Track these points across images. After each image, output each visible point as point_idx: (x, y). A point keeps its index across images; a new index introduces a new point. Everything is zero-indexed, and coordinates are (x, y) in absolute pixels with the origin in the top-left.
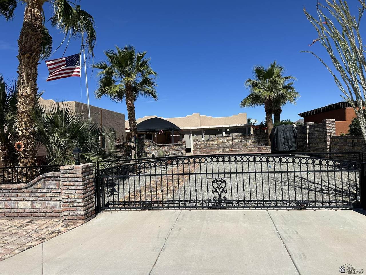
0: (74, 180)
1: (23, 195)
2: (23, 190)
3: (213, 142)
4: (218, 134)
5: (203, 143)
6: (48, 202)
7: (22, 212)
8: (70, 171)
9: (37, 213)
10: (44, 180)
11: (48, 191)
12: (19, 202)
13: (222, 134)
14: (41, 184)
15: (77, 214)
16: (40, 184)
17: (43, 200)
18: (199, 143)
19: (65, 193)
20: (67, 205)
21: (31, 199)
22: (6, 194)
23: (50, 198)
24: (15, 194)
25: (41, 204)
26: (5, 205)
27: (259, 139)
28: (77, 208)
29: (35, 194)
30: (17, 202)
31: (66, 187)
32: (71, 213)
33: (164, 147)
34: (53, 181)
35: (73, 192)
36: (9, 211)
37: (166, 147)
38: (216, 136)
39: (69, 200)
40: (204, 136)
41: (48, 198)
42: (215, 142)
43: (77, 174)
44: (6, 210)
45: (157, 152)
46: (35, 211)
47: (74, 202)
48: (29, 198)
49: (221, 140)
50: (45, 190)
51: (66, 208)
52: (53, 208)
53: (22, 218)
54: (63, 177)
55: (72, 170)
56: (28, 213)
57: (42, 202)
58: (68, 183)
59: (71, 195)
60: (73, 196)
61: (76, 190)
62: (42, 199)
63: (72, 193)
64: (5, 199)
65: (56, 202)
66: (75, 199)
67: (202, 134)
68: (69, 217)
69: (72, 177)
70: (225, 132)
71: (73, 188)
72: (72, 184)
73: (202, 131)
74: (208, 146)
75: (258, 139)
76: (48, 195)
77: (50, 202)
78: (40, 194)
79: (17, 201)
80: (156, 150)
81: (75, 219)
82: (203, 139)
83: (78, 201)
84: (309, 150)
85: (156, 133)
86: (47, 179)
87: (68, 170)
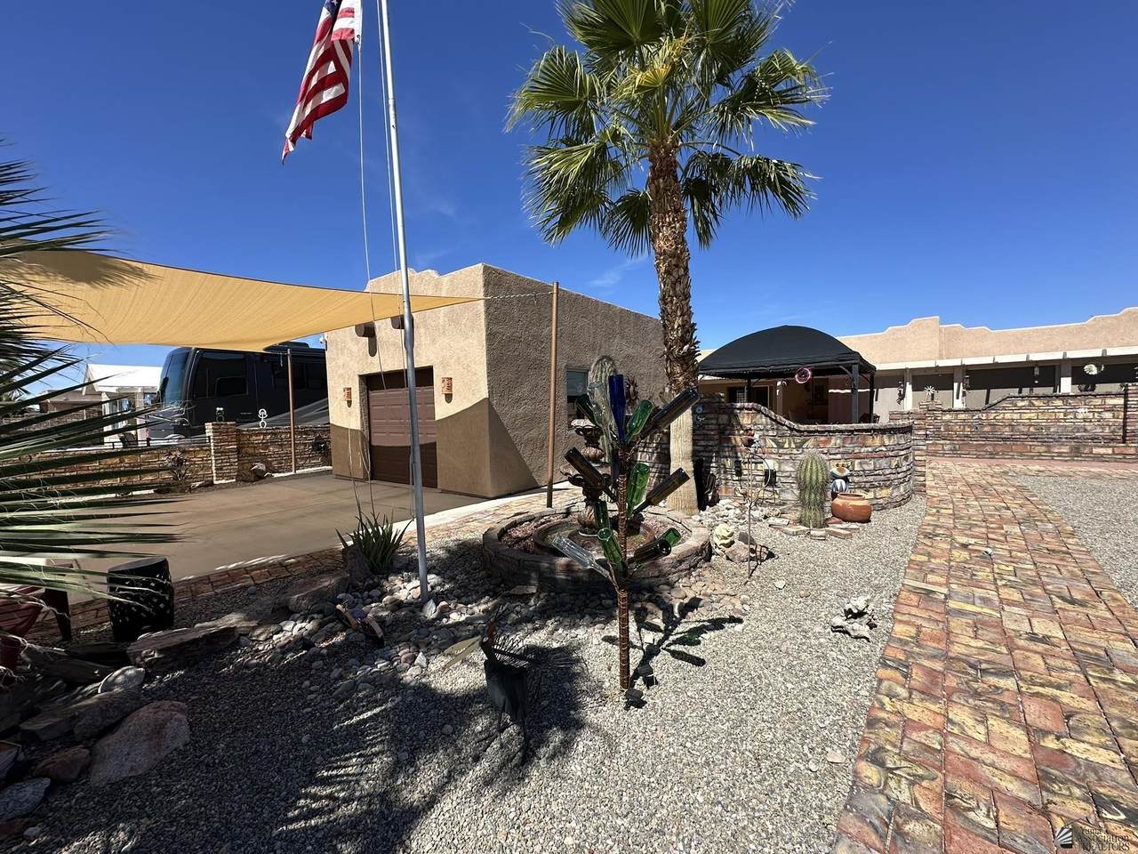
3: (1016, 416)
4: (1032, 386)
5: (962, 416)
13: (1055, 384)
18: (948, 417)
33: (823, 439)
37: (836, 441)
38: (1020, 392)
40: (964, 394)
42: (1027, 416)
45: (787, 457)
49: (1056, 407)
67: (956, 385)
70: (1070, 379)
73: (958, 375)
74: (986, 429)
80: (782, 448)
82: (958, 404)
85: (779, 383)
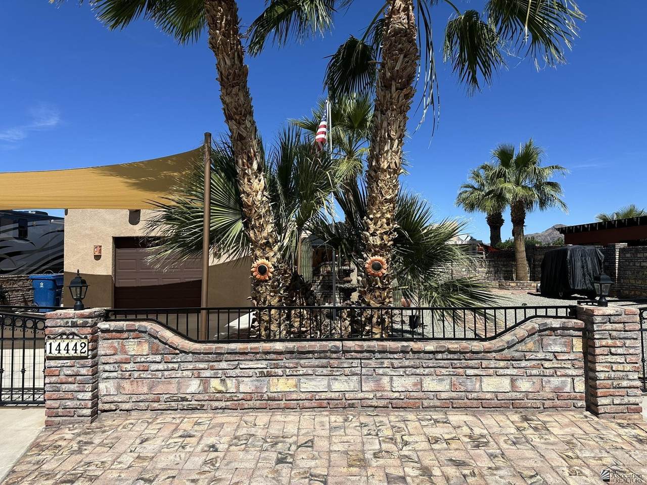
0: (624, 336)
1: (493, 364)
2: (494, 354)
6: (549, 378)
7: (489, 400)
8: (616, 319)
9: (522, 401)
10: (539, 335)
11: (547, 357)
12: (485, 379)
14: (534, 343)
15: (629, 401)
16: (532, 342)
17: (538, 374)
19: (604, 361)
20: (608, 384)
21: (512, 373)
22: (455, 362)
23: (552, 371)
24: (476, 361)
25: (532, 383)
26: (452, 384)
27: (496, 268)
28: (629, 390)
29: (519, 362)
30: (478, 377)
31: (605, 348)
32: (617, 401)
34: (558, 337)
35: (621, 359)
36: (461, 397)
39: (613, 374)
41: (548, 370)
43: (629, 324)
44: (454, 395)
46: (520, 396)
47: (622, 379)
48: (506, 370)
50: (540, 355)
51: (605, 390)
52: (557, 391)
53: (488, 411)
54: (600, 329)
55: (620, 317)
56: (503, 401)
57: (535, 379)
58: (610, 342)
59: (616, 365)
60: (620, 367)
61: (628, 354)
62: (534, 372)
63: (618, 361)
64: (452, 373)
65: (564, 379)
66: (624, 373)
68: (611, 408)
69: (619, 329)
71: (620, 351)
72: (618, 343)
75: (494, 267)
76: (547, 364)
77: (552, 379)
78: (530, 361)
79: (479, 375)
81: (625, 411)
83: (631, 377)
84: (620, 289)
86: (547, 332)
87: (612, 315)
